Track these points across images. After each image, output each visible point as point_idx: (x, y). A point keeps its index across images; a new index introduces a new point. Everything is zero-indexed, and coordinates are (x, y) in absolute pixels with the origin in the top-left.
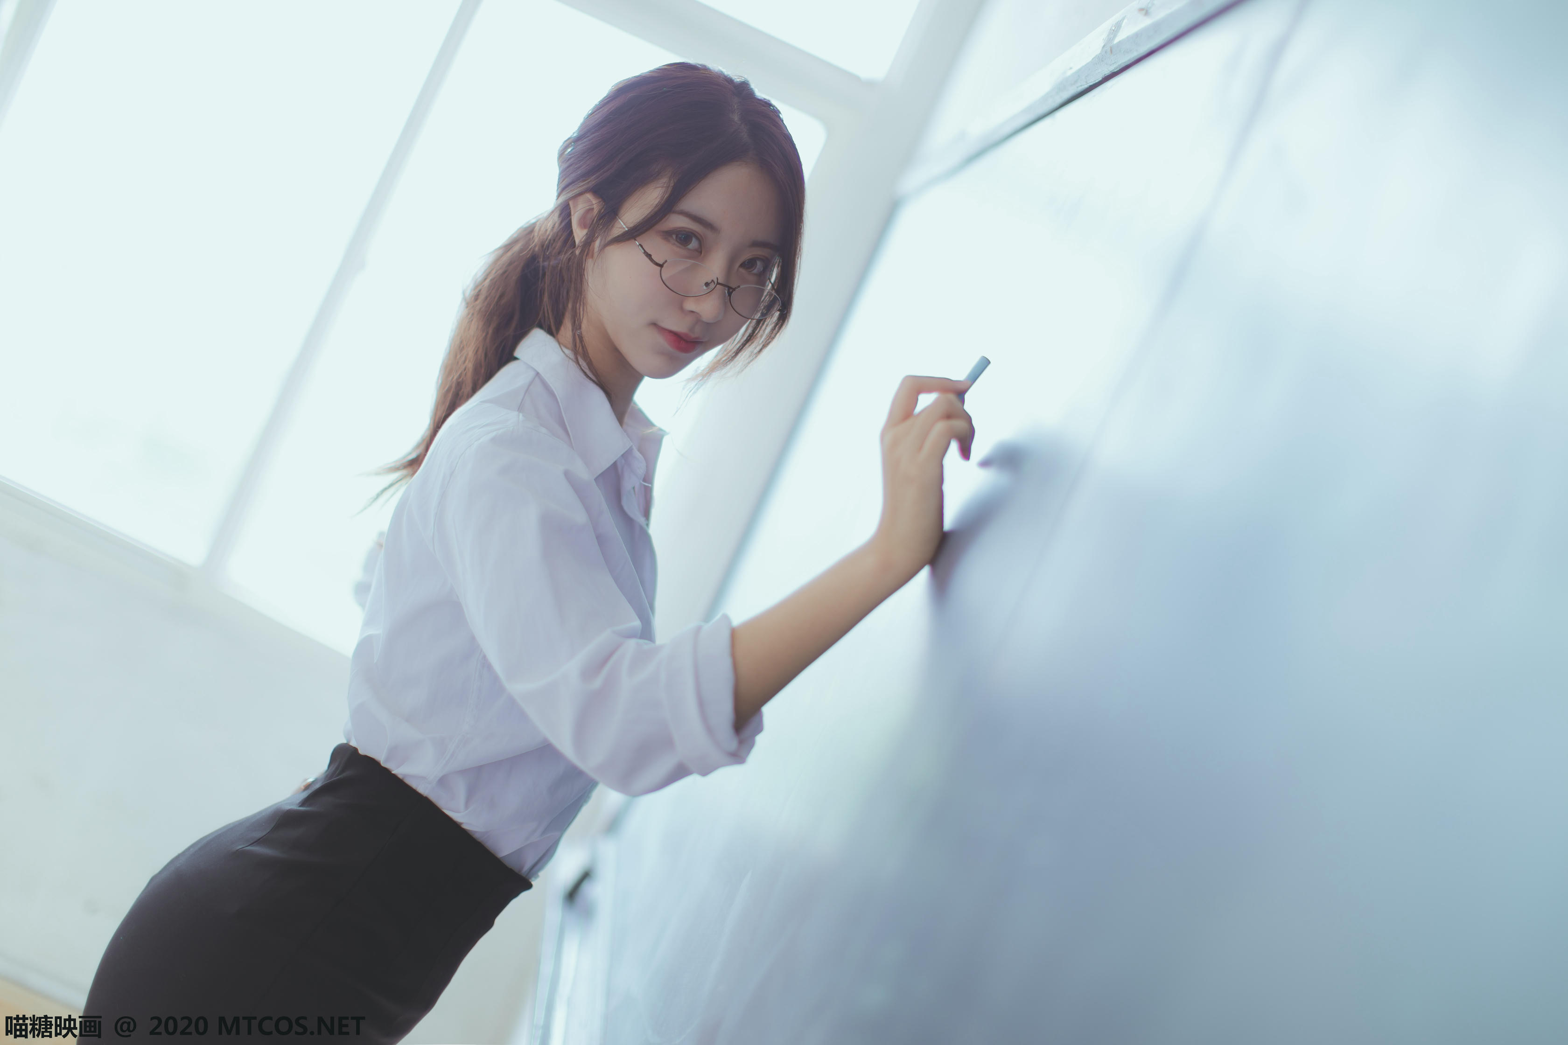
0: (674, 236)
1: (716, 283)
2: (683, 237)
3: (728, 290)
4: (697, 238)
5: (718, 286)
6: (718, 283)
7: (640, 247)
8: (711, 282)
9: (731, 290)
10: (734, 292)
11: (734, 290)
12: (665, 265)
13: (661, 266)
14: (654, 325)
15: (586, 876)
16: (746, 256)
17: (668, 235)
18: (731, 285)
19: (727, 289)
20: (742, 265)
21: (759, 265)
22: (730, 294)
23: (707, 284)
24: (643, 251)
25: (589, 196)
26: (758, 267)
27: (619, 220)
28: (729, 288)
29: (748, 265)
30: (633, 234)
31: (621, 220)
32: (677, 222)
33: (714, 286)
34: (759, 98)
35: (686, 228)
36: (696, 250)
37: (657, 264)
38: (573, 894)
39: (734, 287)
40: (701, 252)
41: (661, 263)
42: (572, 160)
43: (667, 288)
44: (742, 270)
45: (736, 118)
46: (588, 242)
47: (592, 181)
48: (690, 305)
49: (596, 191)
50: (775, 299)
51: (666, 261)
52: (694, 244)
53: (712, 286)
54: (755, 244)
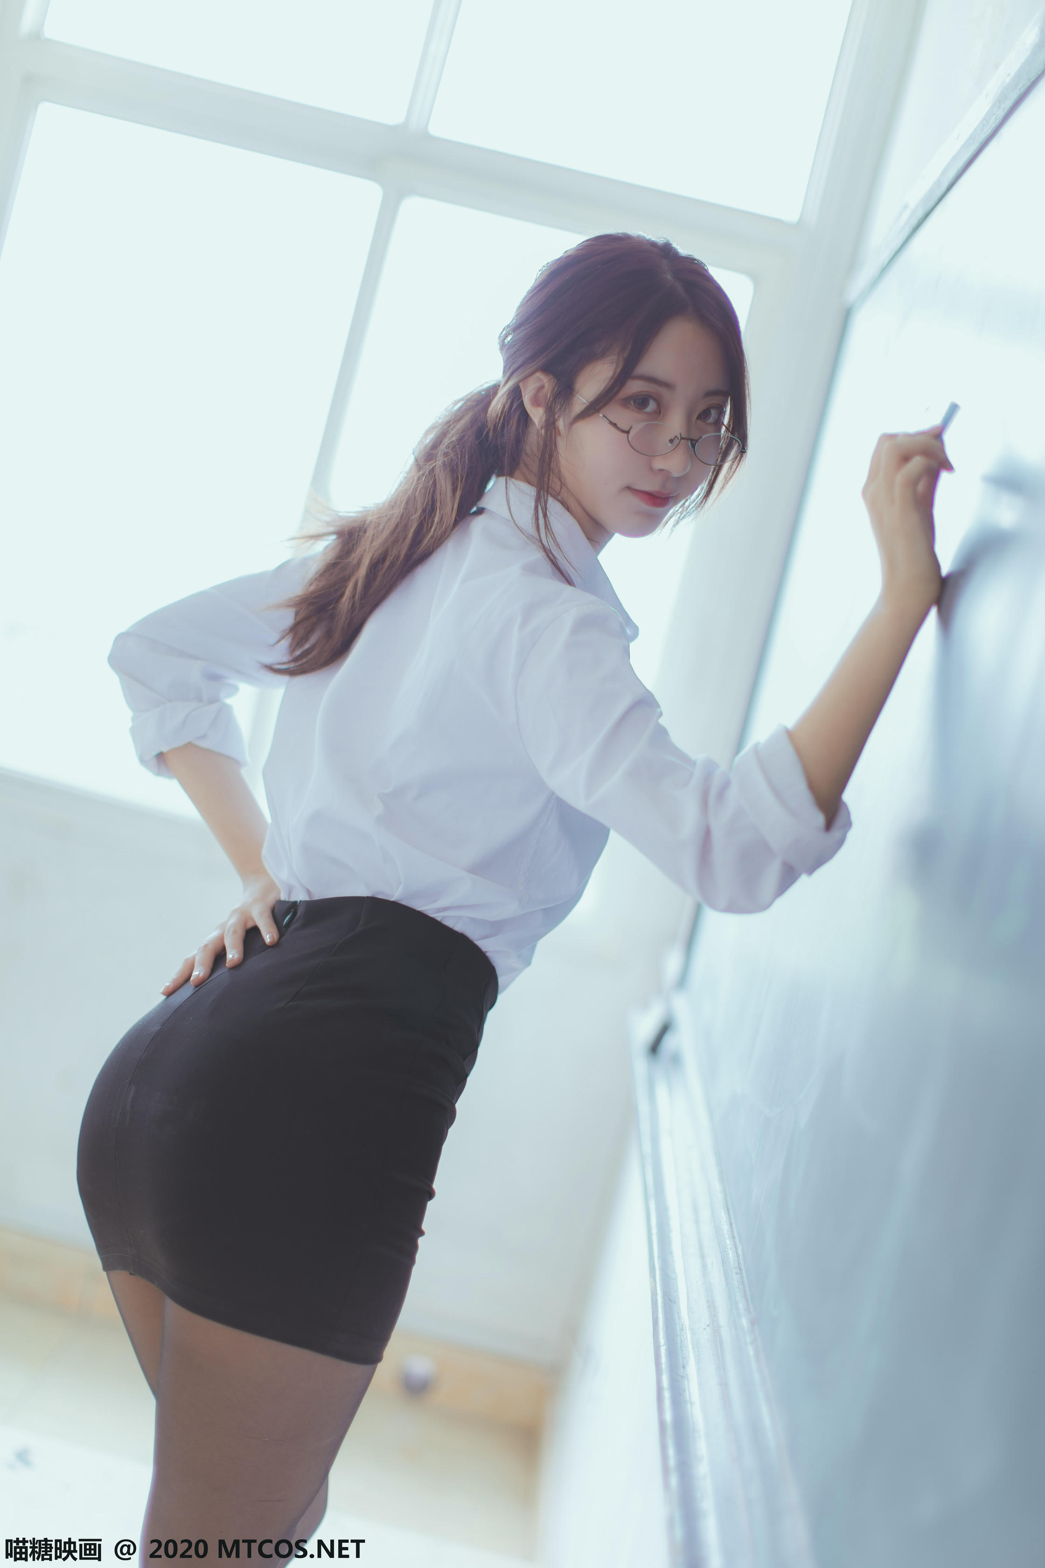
0: (632, 402)
1: (680, 438)
2: (641, 401)
3: (692, 443)
4: (655, 400)
5: (682, 441)
6: (682, 438)
7: (604, 418)
8: (675, 438)
9: (694, 442)
10: (697, 443)
11: (697, 441)
12: (631, 431)
13: (628, 432)
14: (629, 488)
15: (665, 1029)
16: (701, 408)
17: (626, 402)
18: (692, 437)
19: (689, 441)
20: (699, 417)
21: (713, 413)
22: (693, 446)
23: (671, 441)
24: (608, 422)
25: (539, 375)
26: (712, 416)
27: (577, 395)
28: (692, 440)
29: (704, 415)
30: (594, 408)
31: (579, 395)
32: (634, 387)
33: (678, 441)
34: (683, 255)
35: (642, 392)
36: (654, 412)
37: (623, 431)
38: (655, 1048)
39: (696, 439)
40: (660, 413)
41: (627, 429)
42: (517, 346)
43: (635, 451)
44: (699, 422)
45: (669, 277)
46: (550, 425)
47: (541, 361)
48: (658, 464)
49: (546, 369)
50: (731, 440)
51: (631, 427)
52: (652, 406)
53: (676, 441)
54: (709, 394)
